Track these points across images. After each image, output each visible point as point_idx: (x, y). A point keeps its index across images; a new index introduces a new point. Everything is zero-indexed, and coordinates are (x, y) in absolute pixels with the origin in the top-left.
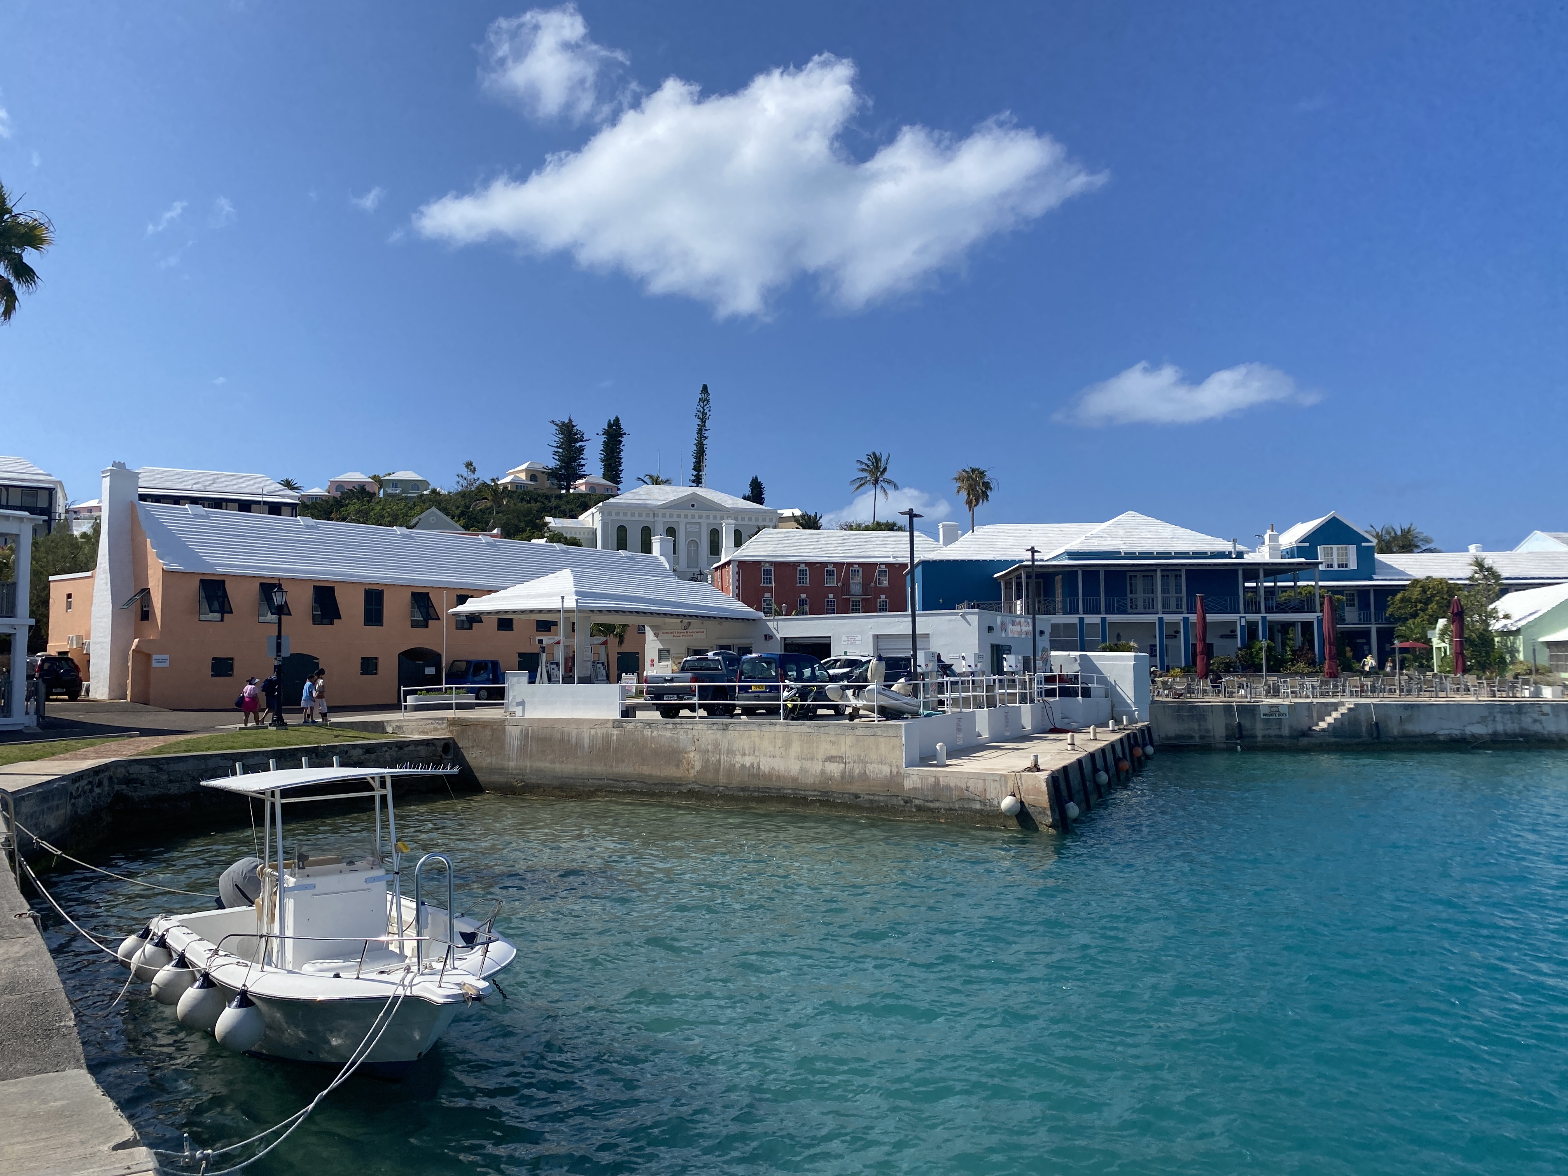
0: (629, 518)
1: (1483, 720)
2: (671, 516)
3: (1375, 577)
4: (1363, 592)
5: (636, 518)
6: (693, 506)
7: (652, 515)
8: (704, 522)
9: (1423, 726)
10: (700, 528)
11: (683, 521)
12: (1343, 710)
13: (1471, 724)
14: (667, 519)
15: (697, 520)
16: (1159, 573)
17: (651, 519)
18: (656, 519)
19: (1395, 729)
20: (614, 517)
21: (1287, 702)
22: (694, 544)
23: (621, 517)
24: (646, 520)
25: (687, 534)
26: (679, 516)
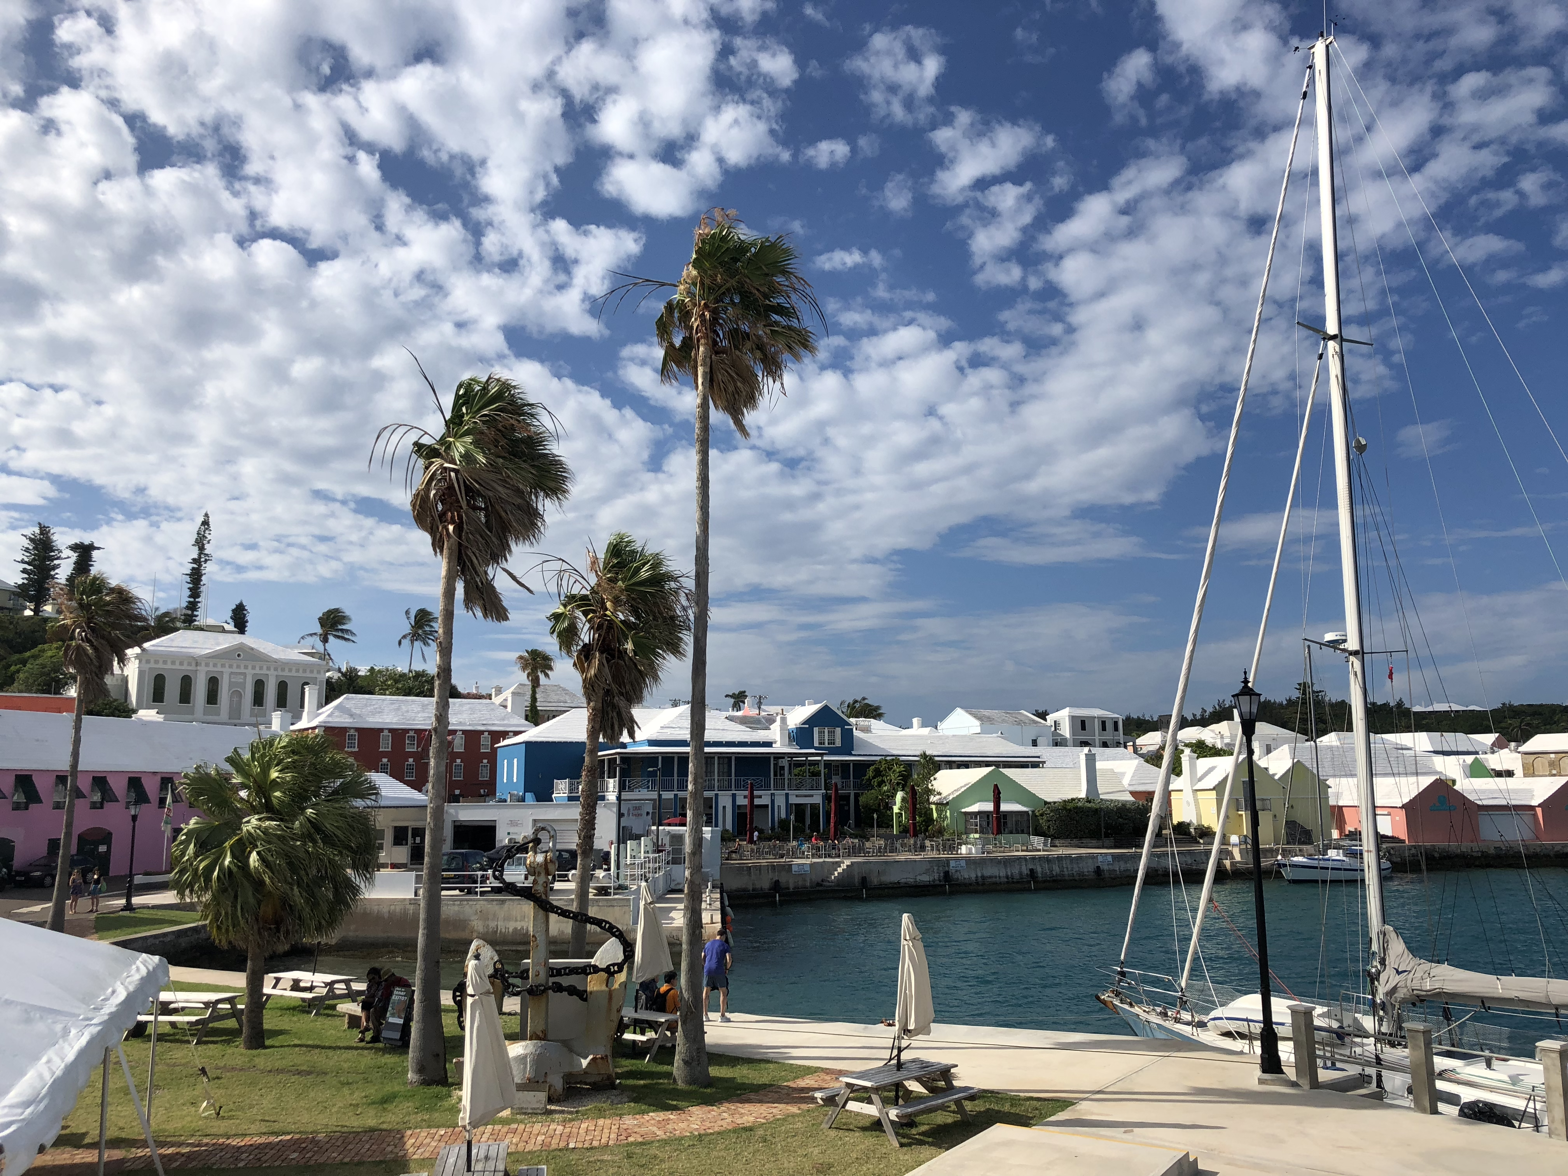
0: (169, 666)
1: (926, 872)
2: (215, 665)
3: (853, 753)
4: (845, 765)
5: (177, 666)
6: (239, 655)
7: (194, 664)
8: (250, 672)
9: (894, 877)
10: (245, 679)
11: (227, 670)
12: (844, 866)
13: (920, 875)
14: (211, 668)
15: (242, 670)
16: (716, 758)
17: (193, 668)
18: (199, 668)
19: (875, 880)
20: (152, 665)
21: (808, 861)
22: (237, 695)
23: (161, 665)
24: (186, 668)
25: (231, 684)
26: (223, 666)
